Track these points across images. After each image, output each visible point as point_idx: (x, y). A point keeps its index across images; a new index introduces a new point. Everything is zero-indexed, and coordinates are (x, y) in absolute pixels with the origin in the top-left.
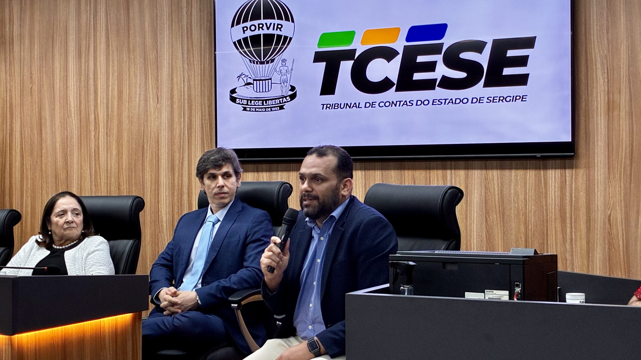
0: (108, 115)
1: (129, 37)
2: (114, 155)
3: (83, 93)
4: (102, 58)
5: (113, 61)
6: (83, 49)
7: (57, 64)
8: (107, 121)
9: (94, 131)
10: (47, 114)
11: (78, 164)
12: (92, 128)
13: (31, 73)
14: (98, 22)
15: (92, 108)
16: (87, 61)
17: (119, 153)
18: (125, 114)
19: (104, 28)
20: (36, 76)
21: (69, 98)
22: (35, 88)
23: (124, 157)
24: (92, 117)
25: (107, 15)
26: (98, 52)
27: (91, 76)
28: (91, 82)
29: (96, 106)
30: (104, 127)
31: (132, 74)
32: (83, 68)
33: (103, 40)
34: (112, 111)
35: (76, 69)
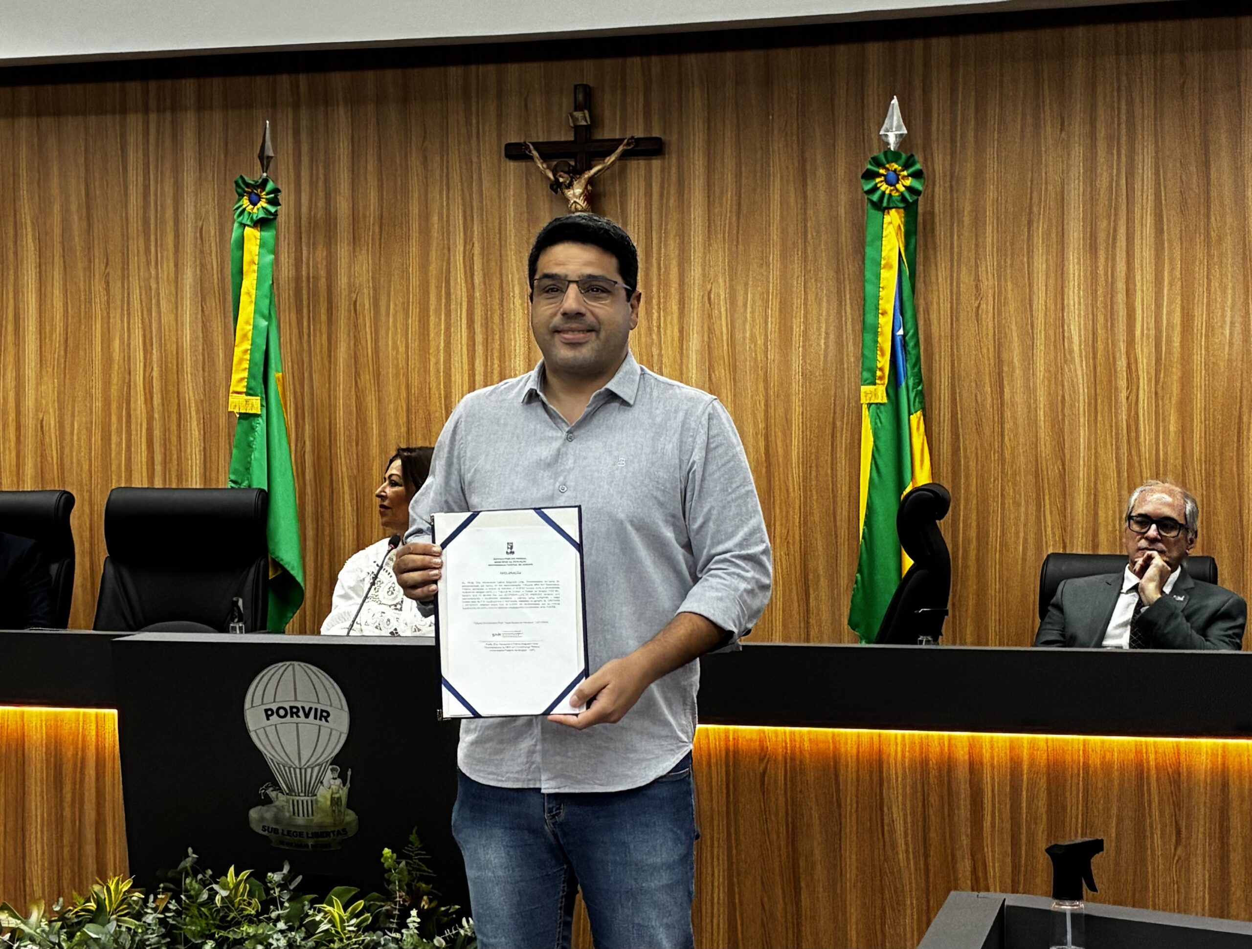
0: (1158, 361)
1: (1208, 216)
2: (1172, 435)
3: (1101, 319)
4: (1145, 254)
5: (1172, 260)
6: (1102, 236)
7: (1040, 264)
8: (1157, 372)
9: (1128, 388)
10: (1015, 354)
11: (1089, 449)
12: (1122, 383)
13: (977, 280)
14: (1138, 186)
15: (1123, 347)
16: (1112, 259)
17: (1185, 431)
18: (1199, 358)
19: (1151, 198)
20: (988, 283)
21: (1069, 326)
22: (988, 307)
23: (1196, 437)
24: (1122, 364)
25: (1157, 173)
26: (1137, 241)
27: (1121, 285)
28: (1121, 298)
29: (1131, 342)
30: (1149, 380)
31: (1215, 284)
32: (1101, 271)
33: (1149, 220)
34: (1169, 352)
35: (1085, 271)
